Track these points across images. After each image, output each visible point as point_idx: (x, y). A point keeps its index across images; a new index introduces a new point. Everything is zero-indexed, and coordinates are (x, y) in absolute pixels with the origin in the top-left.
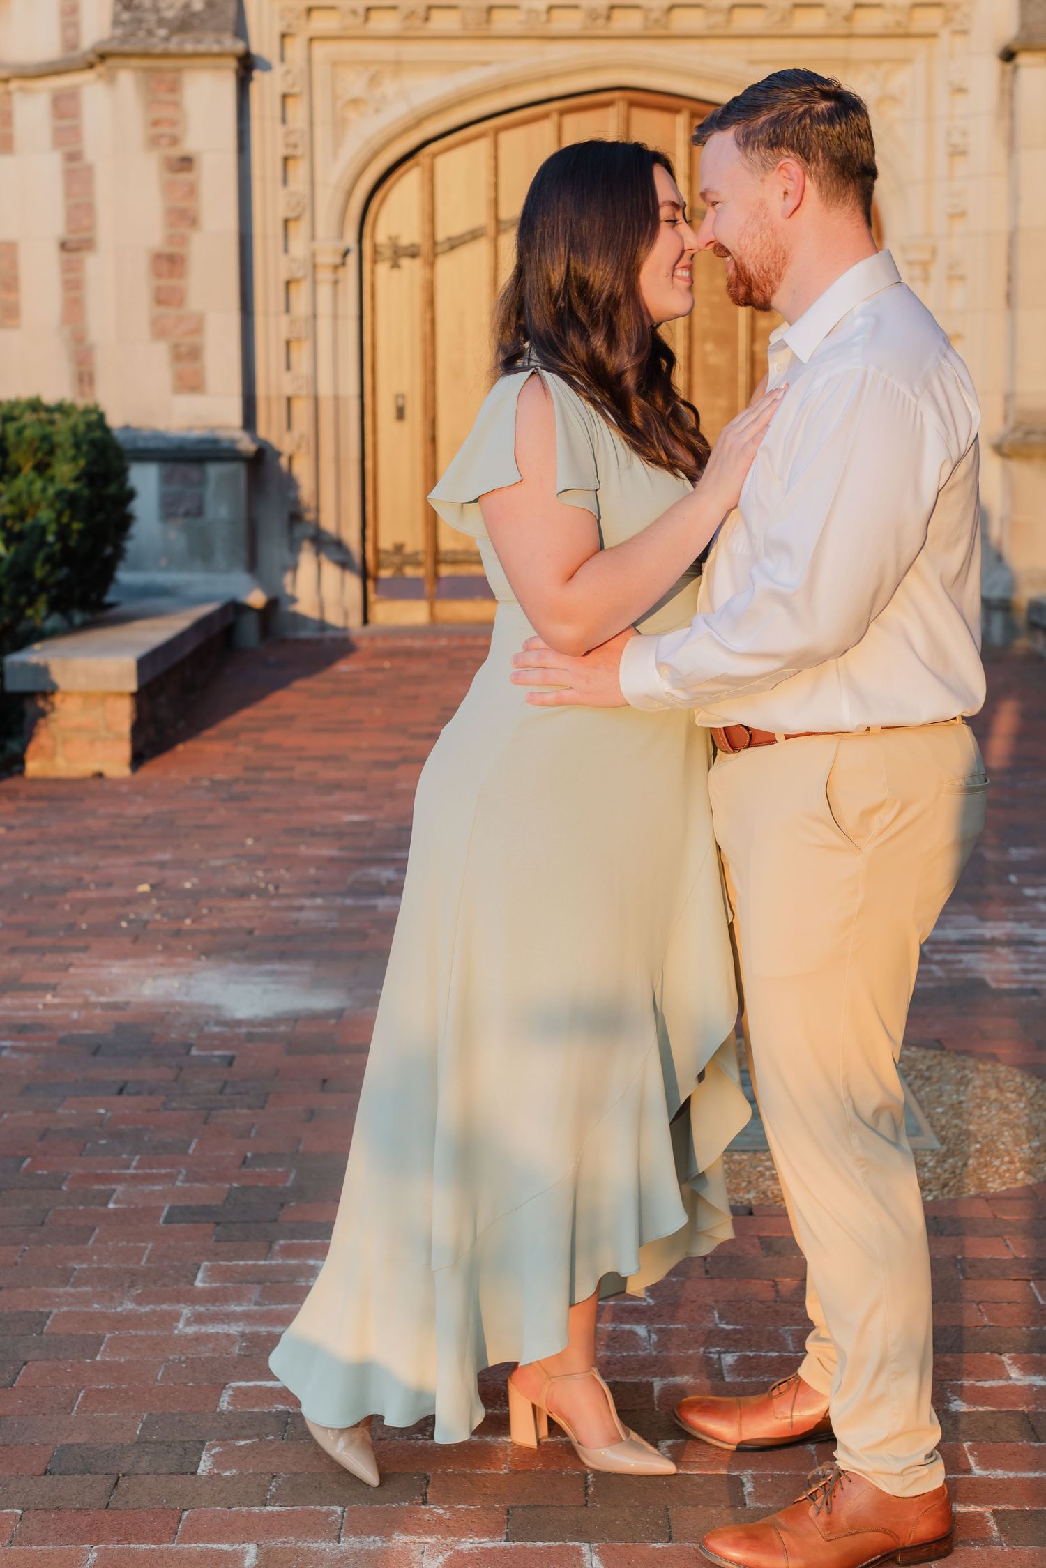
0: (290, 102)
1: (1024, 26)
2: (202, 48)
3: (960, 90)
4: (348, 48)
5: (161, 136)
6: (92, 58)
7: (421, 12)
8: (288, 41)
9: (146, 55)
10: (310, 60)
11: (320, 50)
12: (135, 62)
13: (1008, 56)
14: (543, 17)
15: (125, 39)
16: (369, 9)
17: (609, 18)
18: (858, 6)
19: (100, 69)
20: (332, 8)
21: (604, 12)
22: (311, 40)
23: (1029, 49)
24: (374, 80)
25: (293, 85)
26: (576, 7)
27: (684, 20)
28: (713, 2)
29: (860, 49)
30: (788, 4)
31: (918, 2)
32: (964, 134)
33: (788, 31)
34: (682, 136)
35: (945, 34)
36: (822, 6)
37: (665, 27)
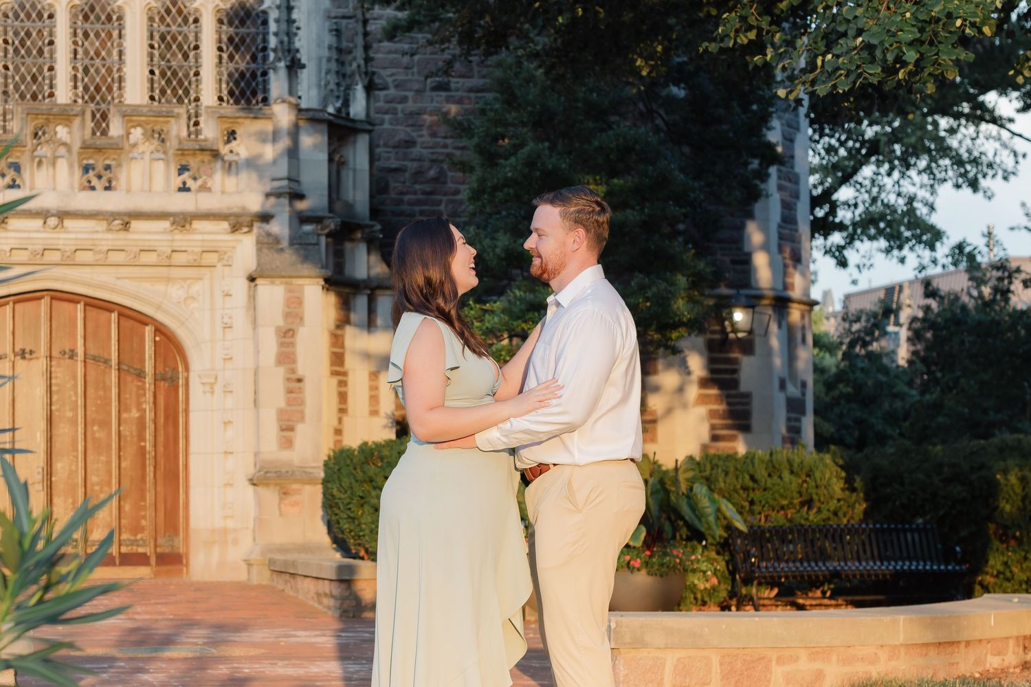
1: (259, 265)
3: (228, 295)
13: (252, 279)
14: (8, 254)
17: (42, 255)
18: (174, 251)
21: (40, 252)
23: (262, 277)
26: (26, 249)
27: (82, 257)
28: (98, 248)
29: (175, 272)
30: (138, 249)
31: (205, 249)
32: (230, 318)
33: (137, 263)
34: (80, 315)
35: (219, 266)
36: (155, 251)
37: (73, 260)
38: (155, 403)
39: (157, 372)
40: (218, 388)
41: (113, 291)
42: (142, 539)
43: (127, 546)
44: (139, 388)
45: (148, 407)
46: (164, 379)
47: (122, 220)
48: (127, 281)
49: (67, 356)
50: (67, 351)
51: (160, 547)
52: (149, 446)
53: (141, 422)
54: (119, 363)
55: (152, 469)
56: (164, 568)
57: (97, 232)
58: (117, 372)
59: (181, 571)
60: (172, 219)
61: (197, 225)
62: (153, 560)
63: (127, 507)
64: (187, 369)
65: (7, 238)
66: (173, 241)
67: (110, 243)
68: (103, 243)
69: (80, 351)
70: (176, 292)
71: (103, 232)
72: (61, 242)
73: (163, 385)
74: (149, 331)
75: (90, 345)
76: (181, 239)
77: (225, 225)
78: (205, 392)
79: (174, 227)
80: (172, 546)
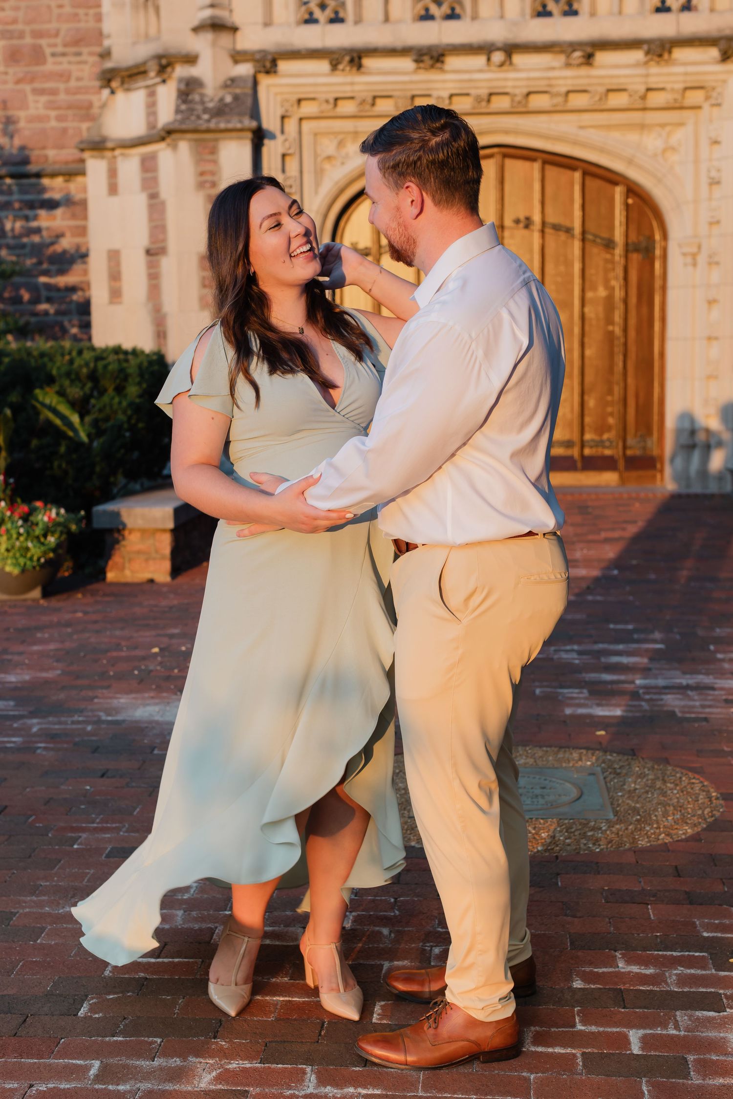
0: (288, 159)
2: (230, 126)
3: (716, 142)
4: (323, 124)
5: (205, 182)
6: (163, 134)
7: (370, 100)
8: (286, 120)
9: (195, 131)
10: (300, 132)
11: (306, 125)
12: (189, 136)
14: (449, 99)
15: (182, 121)
16: (336, 99)
17: (489, 101)
18: (649, 90)
19: (168, 140)
20: (313, 99)
21: (486, 97)
22: (301, 119)
24: (341, 144)
25: (290, 148)
26: (467, 95)
27: (537, 102)
28: (554, 90)
29: (651, 117)
30: (602, 89)
31: (688, 85)
32: (719, 170)
33: (604, 107)
34: (537, 175)
35: (706, 106)
36: (624, 90)
37: (526, 106)
38: (626, 278)
39: (630, 241)
40: (702, 259)
41: (575, 143)
42: (609, 440)
43: (591, 447)
44: (607, 261)
45: (617, 284)
46: (637, 250)
47: (583, 51)
48: (592, 131)
49: (521, 225)
50: (522, 218)
51: (630, 448)
52: (618, 331)
53: (609, 302)
54: (584, 232)
55: (621, 357)
56: (634, 474)
57: (553, 69)
58: (581, 243)
59: (654, 477)
60: (645, 47)
61: (679, 54)
62: (621, 464)
63: (591, 403)
64: (665, 236)
65: (444, 81)
66: (647, 76)
67: (569, 82)
68: (561, 82)
69: (537, 218)
70: (652, 142)
71: (560, 68)
72: (510, 83)
73: (635, 257)
74: (619, 192)
75: (549, 210)
76: (658, 73)
77: (714, 53)
78: (685, 265)
79: (649, 57)
80: (644, 448)
